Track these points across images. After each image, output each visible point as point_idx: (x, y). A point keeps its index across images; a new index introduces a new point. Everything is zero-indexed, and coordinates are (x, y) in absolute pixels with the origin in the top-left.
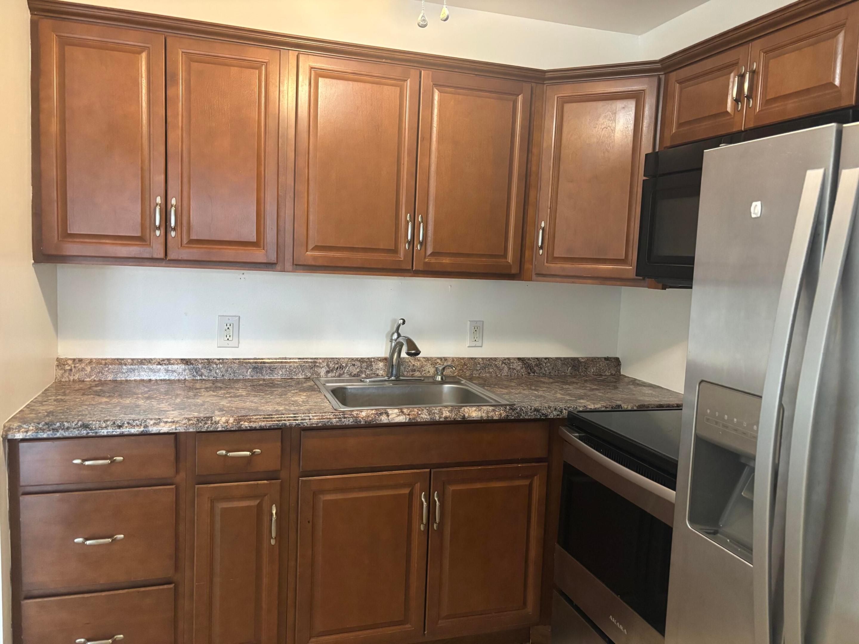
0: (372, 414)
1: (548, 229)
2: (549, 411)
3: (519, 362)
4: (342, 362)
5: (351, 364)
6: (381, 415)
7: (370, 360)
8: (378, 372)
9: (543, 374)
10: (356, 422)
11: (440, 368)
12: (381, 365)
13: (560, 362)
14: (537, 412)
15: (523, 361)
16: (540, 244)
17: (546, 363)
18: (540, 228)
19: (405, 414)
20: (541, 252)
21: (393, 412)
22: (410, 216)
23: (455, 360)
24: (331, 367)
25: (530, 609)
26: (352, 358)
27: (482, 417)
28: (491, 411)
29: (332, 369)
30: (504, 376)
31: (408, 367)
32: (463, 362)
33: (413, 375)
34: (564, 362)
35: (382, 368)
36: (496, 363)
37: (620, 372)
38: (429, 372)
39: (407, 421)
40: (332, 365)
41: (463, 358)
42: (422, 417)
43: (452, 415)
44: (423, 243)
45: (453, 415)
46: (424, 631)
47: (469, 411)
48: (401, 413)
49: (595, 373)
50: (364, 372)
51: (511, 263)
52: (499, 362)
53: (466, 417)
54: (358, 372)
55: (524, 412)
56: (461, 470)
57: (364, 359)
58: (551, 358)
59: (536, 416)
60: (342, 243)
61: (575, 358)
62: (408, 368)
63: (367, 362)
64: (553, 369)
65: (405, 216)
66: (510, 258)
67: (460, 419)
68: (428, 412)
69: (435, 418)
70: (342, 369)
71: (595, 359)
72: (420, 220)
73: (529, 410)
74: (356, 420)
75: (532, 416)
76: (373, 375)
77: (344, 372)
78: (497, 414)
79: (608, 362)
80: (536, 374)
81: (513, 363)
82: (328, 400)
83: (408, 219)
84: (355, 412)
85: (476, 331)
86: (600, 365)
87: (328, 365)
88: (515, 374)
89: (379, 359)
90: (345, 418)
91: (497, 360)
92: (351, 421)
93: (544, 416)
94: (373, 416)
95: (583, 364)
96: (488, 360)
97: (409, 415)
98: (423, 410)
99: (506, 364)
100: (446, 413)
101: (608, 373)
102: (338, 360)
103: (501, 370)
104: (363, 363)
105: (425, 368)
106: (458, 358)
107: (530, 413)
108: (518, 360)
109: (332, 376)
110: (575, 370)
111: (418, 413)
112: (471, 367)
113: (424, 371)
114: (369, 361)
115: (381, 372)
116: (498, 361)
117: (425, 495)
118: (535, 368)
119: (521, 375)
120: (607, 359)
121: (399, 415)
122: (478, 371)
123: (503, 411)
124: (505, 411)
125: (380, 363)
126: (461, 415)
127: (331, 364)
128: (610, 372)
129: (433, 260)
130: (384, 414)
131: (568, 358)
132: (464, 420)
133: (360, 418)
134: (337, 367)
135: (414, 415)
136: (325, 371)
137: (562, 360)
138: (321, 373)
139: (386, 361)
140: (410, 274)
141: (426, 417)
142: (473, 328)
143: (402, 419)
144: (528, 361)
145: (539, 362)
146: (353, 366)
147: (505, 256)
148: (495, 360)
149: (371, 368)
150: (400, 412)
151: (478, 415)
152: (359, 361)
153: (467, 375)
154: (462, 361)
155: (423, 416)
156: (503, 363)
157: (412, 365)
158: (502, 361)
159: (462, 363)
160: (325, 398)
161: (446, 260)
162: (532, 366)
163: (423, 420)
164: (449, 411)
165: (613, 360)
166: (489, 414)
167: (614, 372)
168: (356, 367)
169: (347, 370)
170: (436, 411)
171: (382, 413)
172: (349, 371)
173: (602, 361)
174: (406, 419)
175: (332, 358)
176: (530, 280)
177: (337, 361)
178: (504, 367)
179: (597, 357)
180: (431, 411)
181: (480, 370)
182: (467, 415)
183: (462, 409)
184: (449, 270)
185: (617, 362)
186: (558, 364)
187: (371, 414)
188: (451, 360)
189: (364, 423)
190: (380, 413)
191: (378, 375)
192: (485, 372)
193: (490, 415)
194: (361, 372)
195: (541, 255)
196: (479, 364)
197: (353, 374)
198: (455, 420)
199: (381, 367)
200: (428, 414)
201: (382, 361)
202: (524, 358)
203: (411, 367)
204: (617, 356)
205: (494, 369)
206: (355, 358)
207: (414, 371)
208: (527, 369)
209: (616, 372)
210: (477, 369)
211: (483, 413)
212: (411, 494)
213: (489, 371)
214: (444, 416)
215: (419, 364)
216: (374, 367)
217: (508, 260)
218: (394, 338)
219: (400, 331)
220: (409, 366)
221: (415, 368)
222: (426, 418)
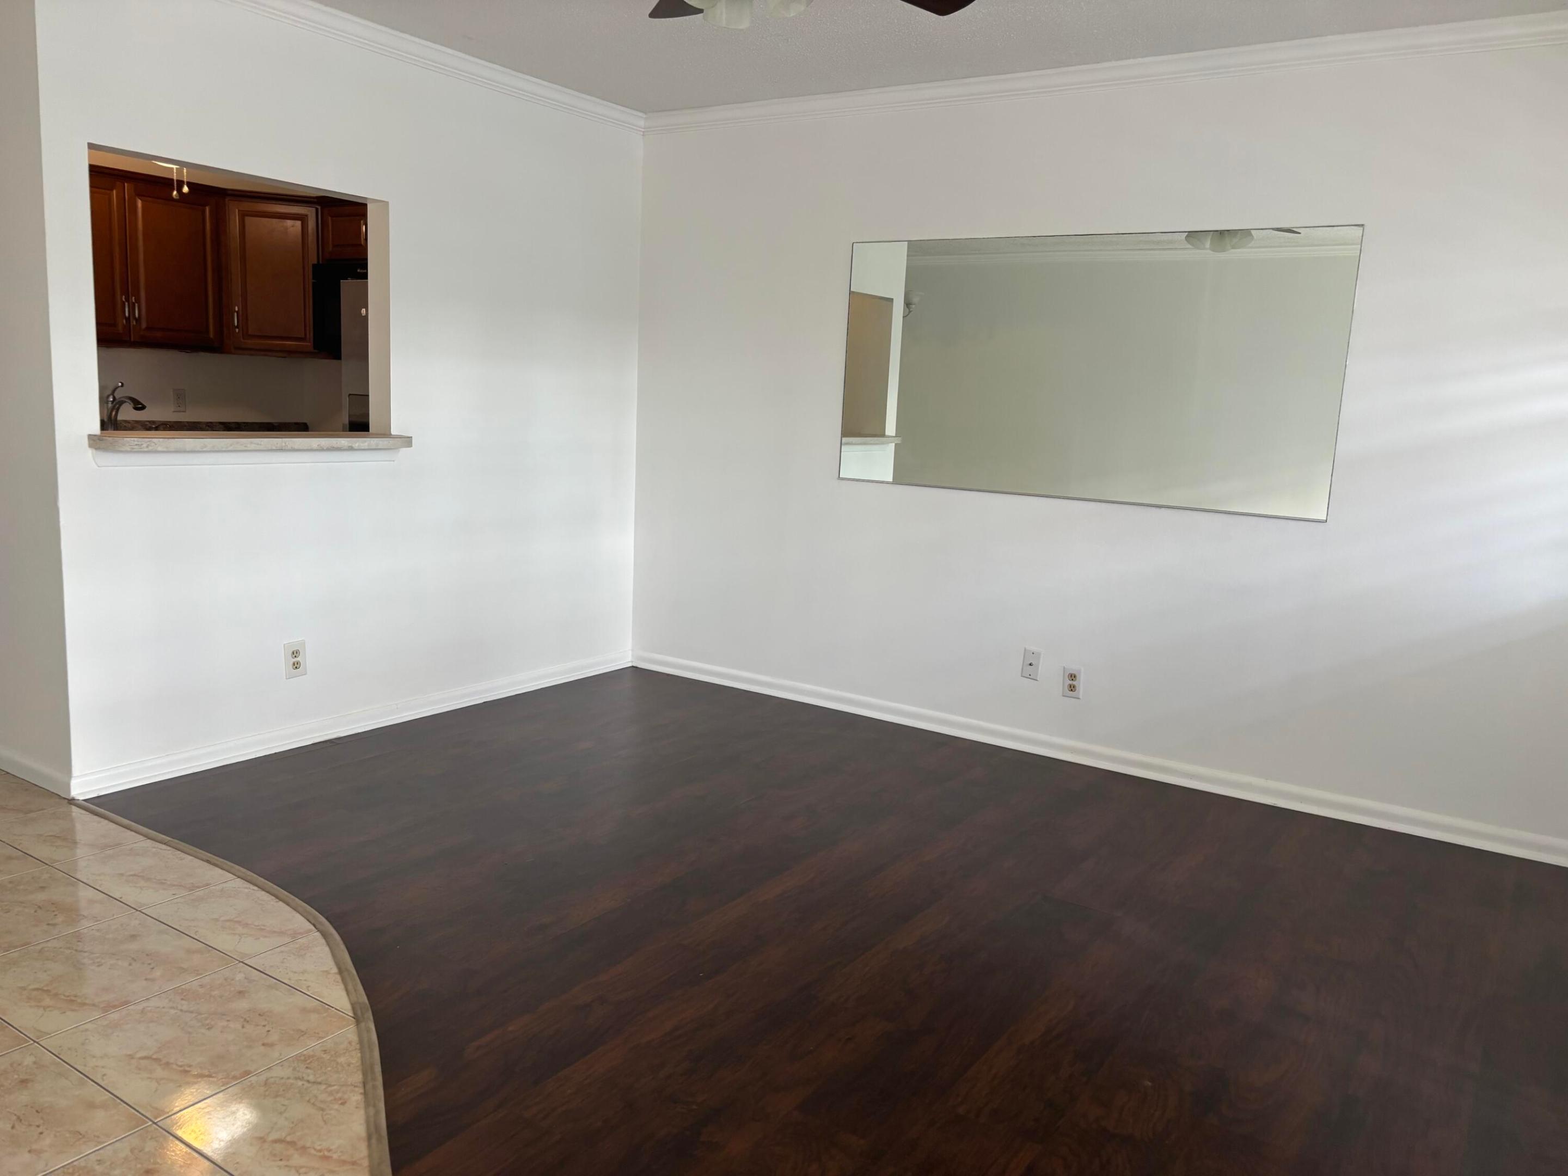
1: (241, 312)
16: (236, 324)
18: (235, 311)
20: (237, 330)
22: (125, 297)
44: (138, 320)
51: (213, 339)
65: (121, 297)
66: (212, 335)
72: (134, 301)
83: (124, 300)
85: (179, 398)
129: (148, 335)
142: (177, 395)
147: (207, 332)
156: (206, 426)
161: (158, 335)
176: (229, 352)
195: (238, 333)
204: (305, 421)
217: (209, 337)
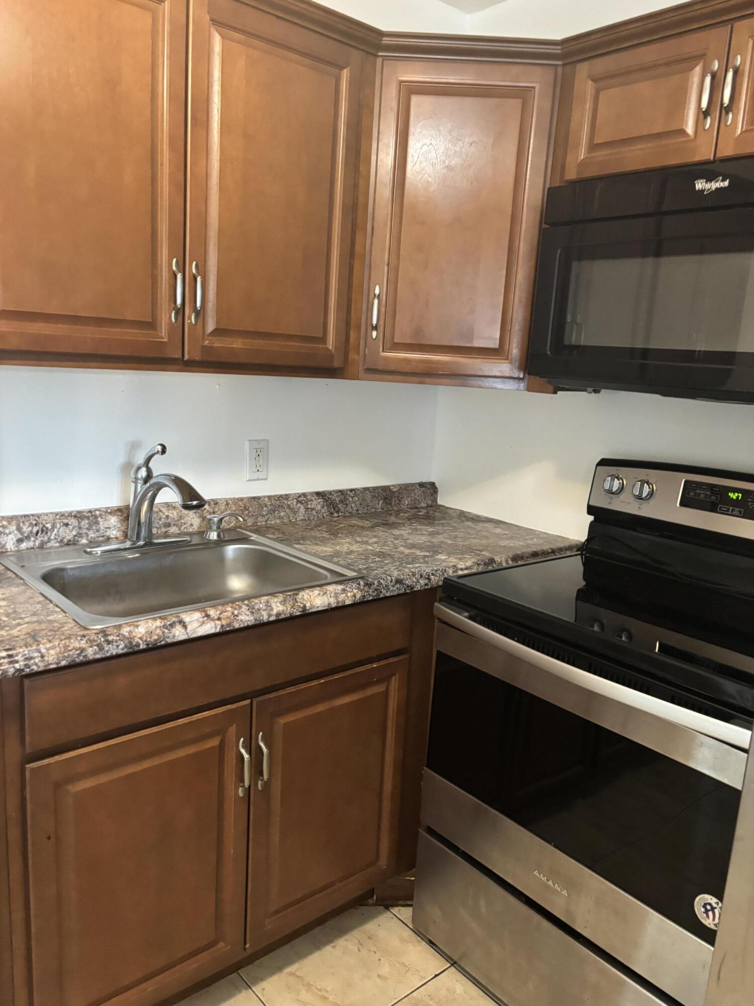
0: (156, 628)
1: (384, 298)
2: (415, 580)
3: (319, 499)
4: (44, 522)
5: (62, 524)
6: (172, 627)
7: (93, 513)
8: (108, 533)
9: (349, 513)
10: (131, 648)
11: (216, 519)
12: (114, 520)
13: (368, 496)
14: (400, 584)
15: (323, 496)
16: (375, 322)
17: (352, 497)
18: (373, 296)
19: (213, 620)
20: (374, 334)
21: (193, 619)
22: (177, 262)
23: (231, 503)
24: (25, 532)
25: (383, 862)
26: (61, 512)
27: (329, 604)
28: (340, 592)
29: (28, 535)
30: (299, 521)
31: (159, 521)
32: (243, 506)
33: (166, 532)
34: (374, 494)
35: (115, 526)
36: (289, 503)
37: (436, 502)
38: (192, 525)
39: (218, 630)
40: (26, 529)
41: (241, 499)
42: (241, 621)
43: (287, 609)
44: (200, 314)
45: (289, 609)
46: (245, 944)
47: (310, 598)
48: (206, 618)
49: (409, 506)
50: (85, 535)
51: (333, 351)
52: (293, 500)
53: (308, 608)
54: (75, 536)
55: (384, 586)
56: (297, 690)
57: (83, 512)
58: (358, 490)
59: (400, 590)
60: (53, 308)
61: (385, 486)
62: (158, 523)
63: (88, 518)
64: (361, 504)
65: (167, 262)
66: (331, 344)
67: (298, 614)
68: (248, 610)
69: (262, 618)
70: (47, 533)
71: (409, 487)
72: (193, 271)
73: (389, 582)
74: (131, 643)
75: (395, 590)
76: (101, 539)
77: (49, 538)
78: (349, 595)
79: (423, 489)
80: (340, 514)
81: (311, 500)
82: (57, 606)
83: (174, 268)
84: (125, 630)
85: (258, 455)
86: (415, 495)
87: (19, 529)
88: (315, 516)
89: (109, 511)
90: (109, 642)
91: (289, 497)
92: (121, 647)
93: (409, 588)
94: (158, 631)
95: (396, 494)
96: (277, 499)
97: (219, 619)
98: (240, 607)
99: (302, 504)
100: (277, 607)
101: (424, 503)
102: (37, 519)
103: (295, 513)
104: (82, 520)
105: (185, 519)
106: (234, 499)
107: (392, 588)
108: (317, 496)
109: (29, 547)
110: (387, 504)
111: (233, 614)
112: (255, 512)
113: (185, 524)
114: (92, 516)
115: (114, 532)
116: (290, 499)
117: (243, 742)
118: (339, 506)
119: (322, 517)
120: (422, 485)
121: (203, 623)
122: (265, 517)
123: (356, 589)
124: (359, 590)
125: (111, 517)
126: (300, 606)
127: (26, 527)
128: (426, 503)
129: (218, 343)
130: (177, 624)
131: (377, 488)
132: (304, 613)
133: (137, 640)
134: (36, 530)
135: (228, 618)
136: (15, 540)
137: (372, 490)
138: (7, 544)
139: (120, 514)
140: (177, 367)
141: (247, 618)
142: (255, 450)
143: (209, 628)
144: (330, 497)
145: (344, 496)
146: (65, 527)
147: (323, 339)
148: (287, 499)
149: (96, 527)
150: (204, 617)
151: (324, 602)
152: (75, 516)
153: (249, 524)
154: (240, 503)
155: (243, 618)
156: (298, 502)
157: (164, 516)
158: (296, 499)
159: (241, 507)
160: (48, 602)
161: (237, 344)
162: (337, 503)
163: (244, 624)
164: (280, 603)
165: (429, 486)
166: (339, 598)
167: (430, 502)
168: (71, 527)
169: (56, 534)
170: (261, 606)
171: (174, 623)
172: (59, 536)
173: (417, 489)
174: (216, 628)
175: (25, 516)
176: (356, 377)
177: (35, 520)
178: (300, 507)
179: (410, 484)
180: (253, 606)
181: (267, 515)
182: (308, 605)
183: (300, 596)
184: (243, 360)
185: (431, 489)
186: (368, 497)
187: (154, 627)
188: (224, 504)
189: (145, 647)
190: (170, 625)
191: (109, 539)
192: (275, 517)
193: (340, 600)
194: (80, 535)
195: (375, 338)
196: (266, 506)
197: (65, 541)
198: (292, 615)
199: (114, 524)
200: (250, 612)
201: (115, 514)
202: (324, 492)
203: (162, 520)
204: (432, 480)
205: (286, 512)
206: (67, 512)
207: (168, 525)
208: (329, 508)
209: (433, 502)
210: (263, 514)
211: (331, 597)
212: (222, 746)
213: (280, 516)
214: (275, 612)
215: (175, 514)
216: (102, 524)
217: (327, 346)
218: (139, 476)
219: (150, 465)
220: (160, 519)
221: (169, 520)
222: (249, 621)
